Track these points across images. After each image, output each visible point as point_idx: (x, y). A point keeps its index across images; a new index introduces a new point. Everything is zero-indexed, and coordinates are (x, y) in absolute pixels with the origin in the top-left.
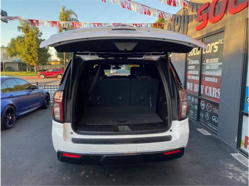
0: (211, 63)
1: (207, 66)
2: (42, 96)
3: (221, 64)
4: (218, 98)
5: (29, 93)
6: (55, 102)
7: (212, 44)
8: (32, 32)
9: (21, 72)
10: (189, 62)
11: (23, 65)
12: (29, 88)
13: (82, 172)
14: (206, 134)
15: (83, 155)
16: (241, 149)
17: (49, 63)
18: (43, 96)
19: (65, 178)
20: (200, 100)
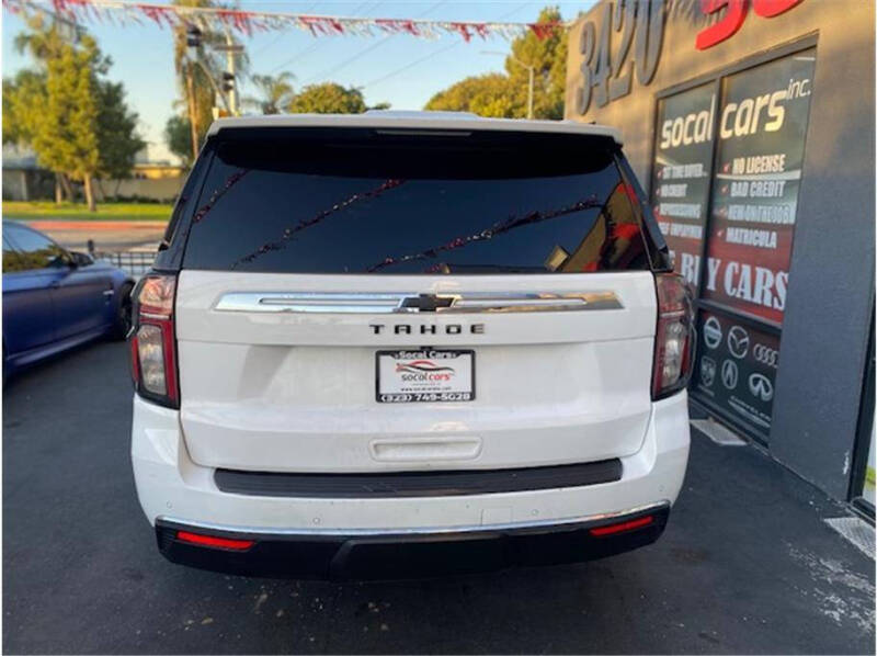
0: (754, 174)
1: (734, 184)
2: (106, 293)
3: (796, 175)
4: (776, 305)
5: (54, 282)
6: (144, 319)
7: (759, 99)
8: (74, 54)
9: (35, 202)
10: (665, 169)
11: (43, 179)
12: (58, 263)
13: (261, 593)
14: (725, 443)
15: (263, 538)
16: (864, 501)
17: (141, 173)
18: (111, 292)
19: (190, 622)
20: (702, 314)
